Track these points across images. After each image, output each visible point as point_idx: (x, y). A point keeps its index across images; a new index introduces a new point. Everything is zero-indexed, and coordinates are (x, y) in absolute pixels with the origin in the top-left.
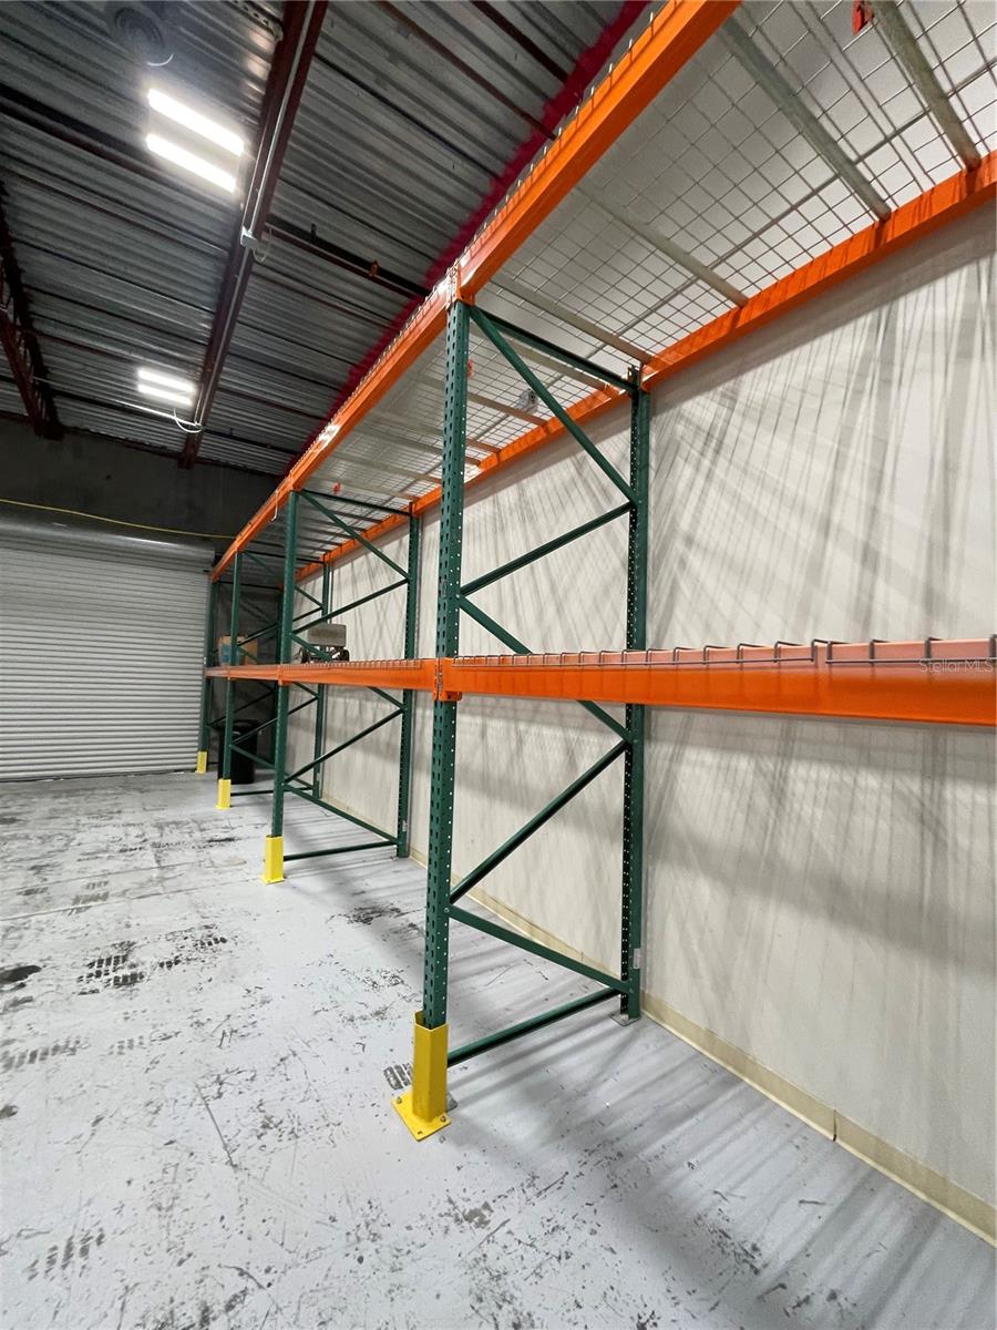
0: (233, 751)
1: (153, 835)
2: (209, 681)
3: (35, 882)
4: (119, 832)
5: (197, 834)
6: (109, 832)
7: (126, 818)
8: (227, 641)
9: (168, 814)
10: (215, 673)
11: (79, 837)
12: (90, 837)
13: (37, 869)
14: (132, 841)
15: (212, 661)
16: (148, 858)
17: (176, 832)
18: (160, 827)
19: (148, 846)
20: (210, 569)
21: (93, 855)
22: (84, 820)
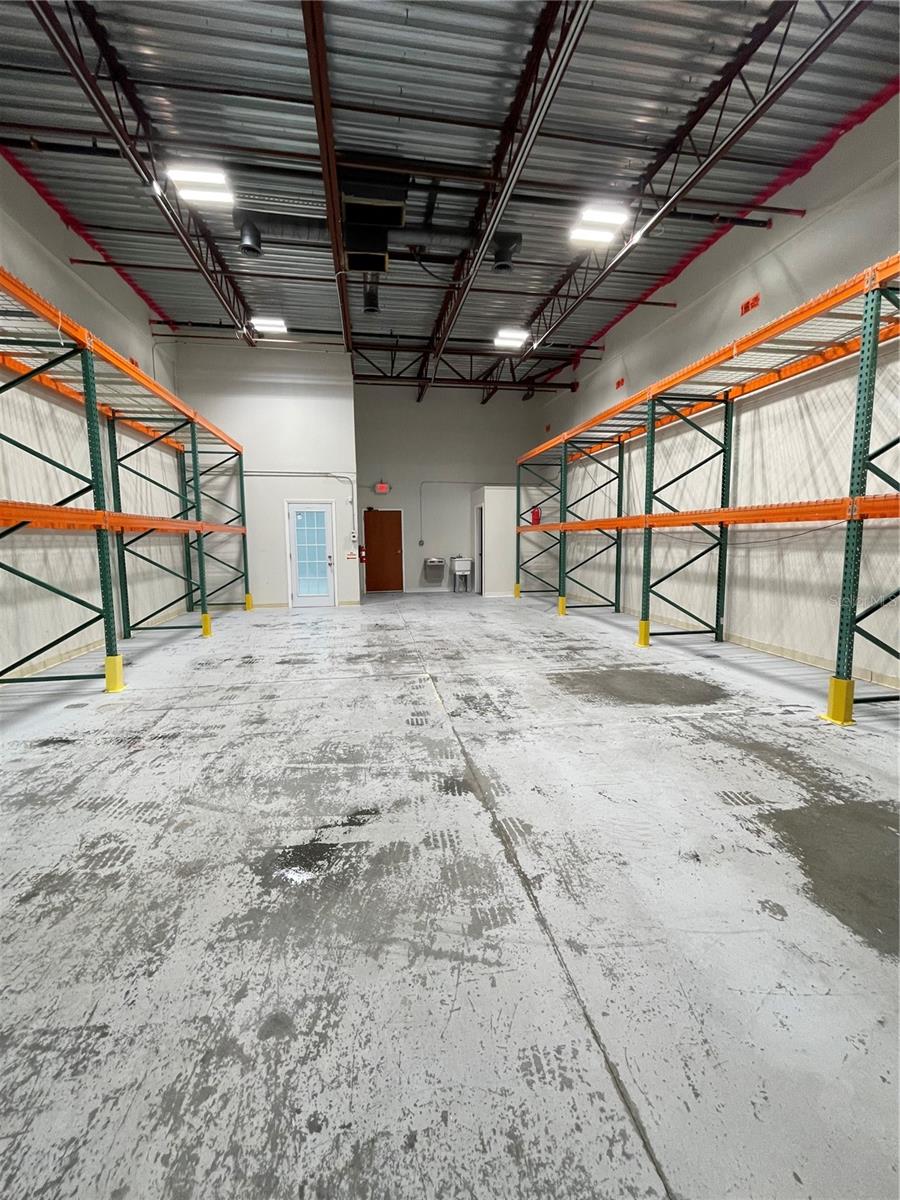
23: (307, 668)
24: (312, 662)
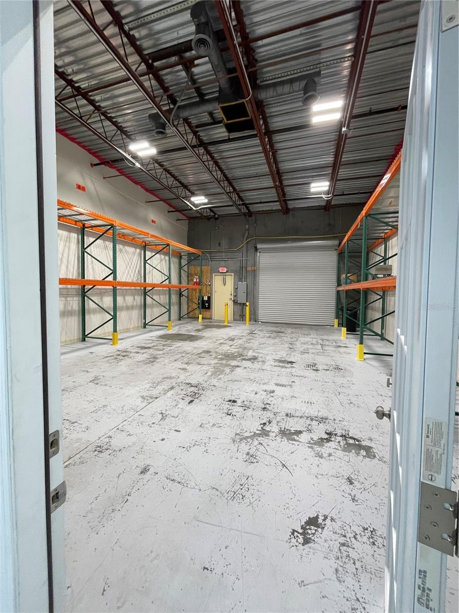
0: (347, 317)
1: (320, 342)
2: (338, 292)
3: (291, 347)
4: (311, 340)
5: (335, 344)
6: (307, 339)
7: (312, 336)
8: (344, 276)
9: (325, 337)
10: (340, 288)
11: (300, 339)
12: (303, 339)
13: (291, 344)
14: (314, 342)
15: (339, 284)
16: (320, 347)
17: (327, 342)
18: (322, 340)
19: (319, 344)
20: (337, 248)
21: (304, 344)
22: (300, 335)
23: (278, 357)
24: (276, 360)
